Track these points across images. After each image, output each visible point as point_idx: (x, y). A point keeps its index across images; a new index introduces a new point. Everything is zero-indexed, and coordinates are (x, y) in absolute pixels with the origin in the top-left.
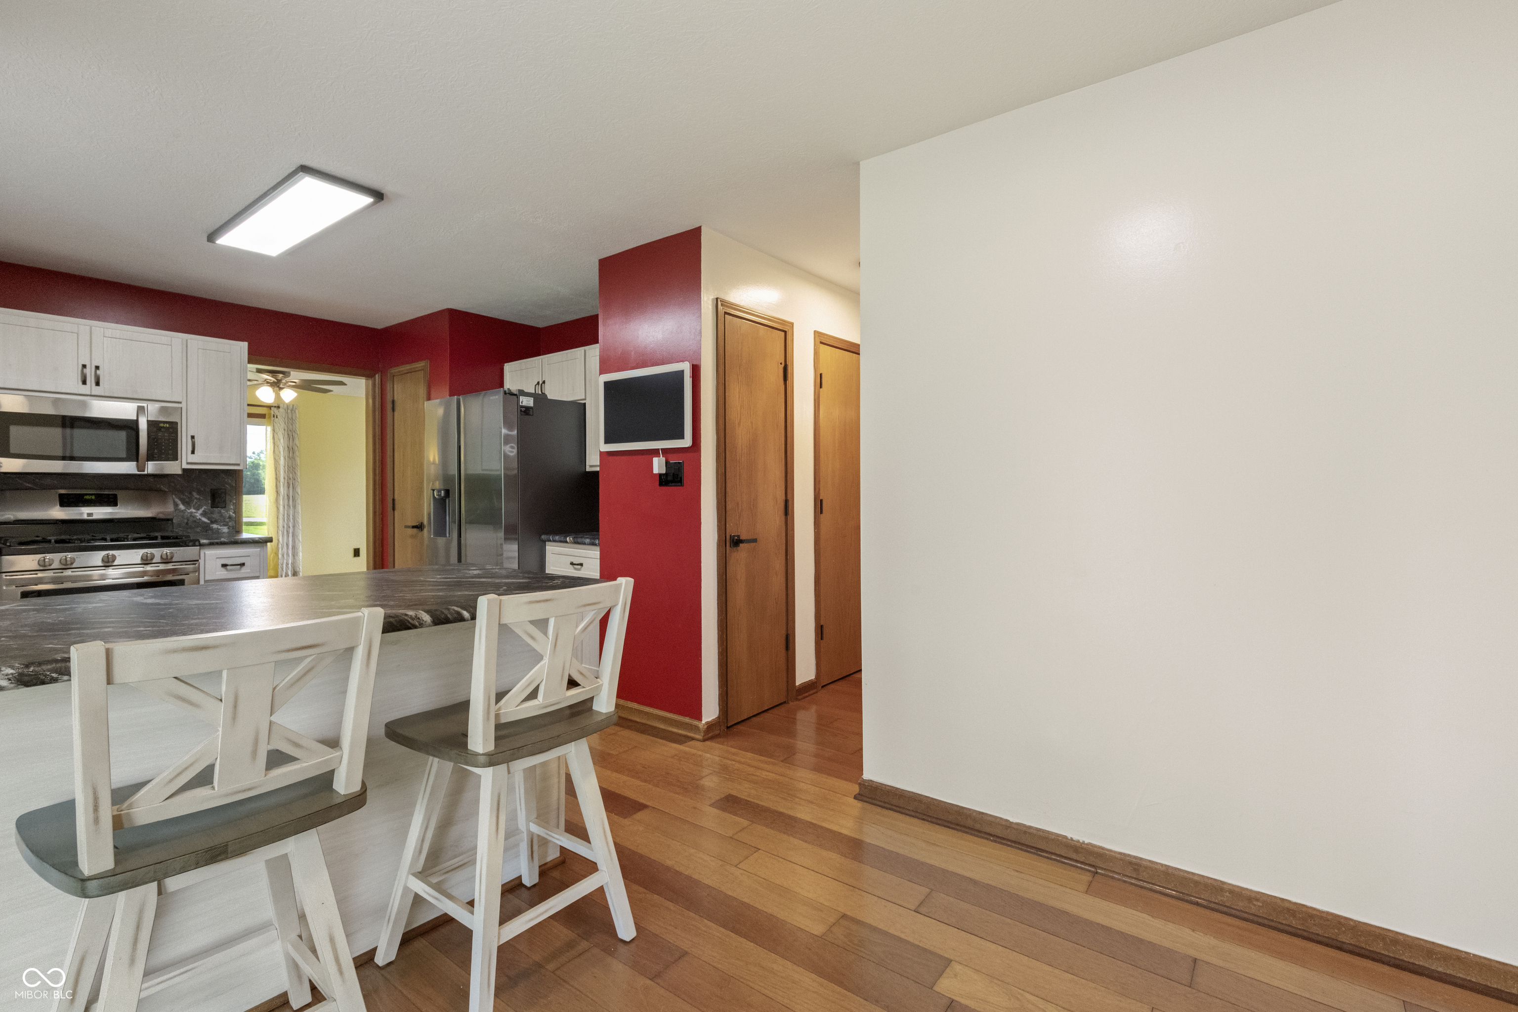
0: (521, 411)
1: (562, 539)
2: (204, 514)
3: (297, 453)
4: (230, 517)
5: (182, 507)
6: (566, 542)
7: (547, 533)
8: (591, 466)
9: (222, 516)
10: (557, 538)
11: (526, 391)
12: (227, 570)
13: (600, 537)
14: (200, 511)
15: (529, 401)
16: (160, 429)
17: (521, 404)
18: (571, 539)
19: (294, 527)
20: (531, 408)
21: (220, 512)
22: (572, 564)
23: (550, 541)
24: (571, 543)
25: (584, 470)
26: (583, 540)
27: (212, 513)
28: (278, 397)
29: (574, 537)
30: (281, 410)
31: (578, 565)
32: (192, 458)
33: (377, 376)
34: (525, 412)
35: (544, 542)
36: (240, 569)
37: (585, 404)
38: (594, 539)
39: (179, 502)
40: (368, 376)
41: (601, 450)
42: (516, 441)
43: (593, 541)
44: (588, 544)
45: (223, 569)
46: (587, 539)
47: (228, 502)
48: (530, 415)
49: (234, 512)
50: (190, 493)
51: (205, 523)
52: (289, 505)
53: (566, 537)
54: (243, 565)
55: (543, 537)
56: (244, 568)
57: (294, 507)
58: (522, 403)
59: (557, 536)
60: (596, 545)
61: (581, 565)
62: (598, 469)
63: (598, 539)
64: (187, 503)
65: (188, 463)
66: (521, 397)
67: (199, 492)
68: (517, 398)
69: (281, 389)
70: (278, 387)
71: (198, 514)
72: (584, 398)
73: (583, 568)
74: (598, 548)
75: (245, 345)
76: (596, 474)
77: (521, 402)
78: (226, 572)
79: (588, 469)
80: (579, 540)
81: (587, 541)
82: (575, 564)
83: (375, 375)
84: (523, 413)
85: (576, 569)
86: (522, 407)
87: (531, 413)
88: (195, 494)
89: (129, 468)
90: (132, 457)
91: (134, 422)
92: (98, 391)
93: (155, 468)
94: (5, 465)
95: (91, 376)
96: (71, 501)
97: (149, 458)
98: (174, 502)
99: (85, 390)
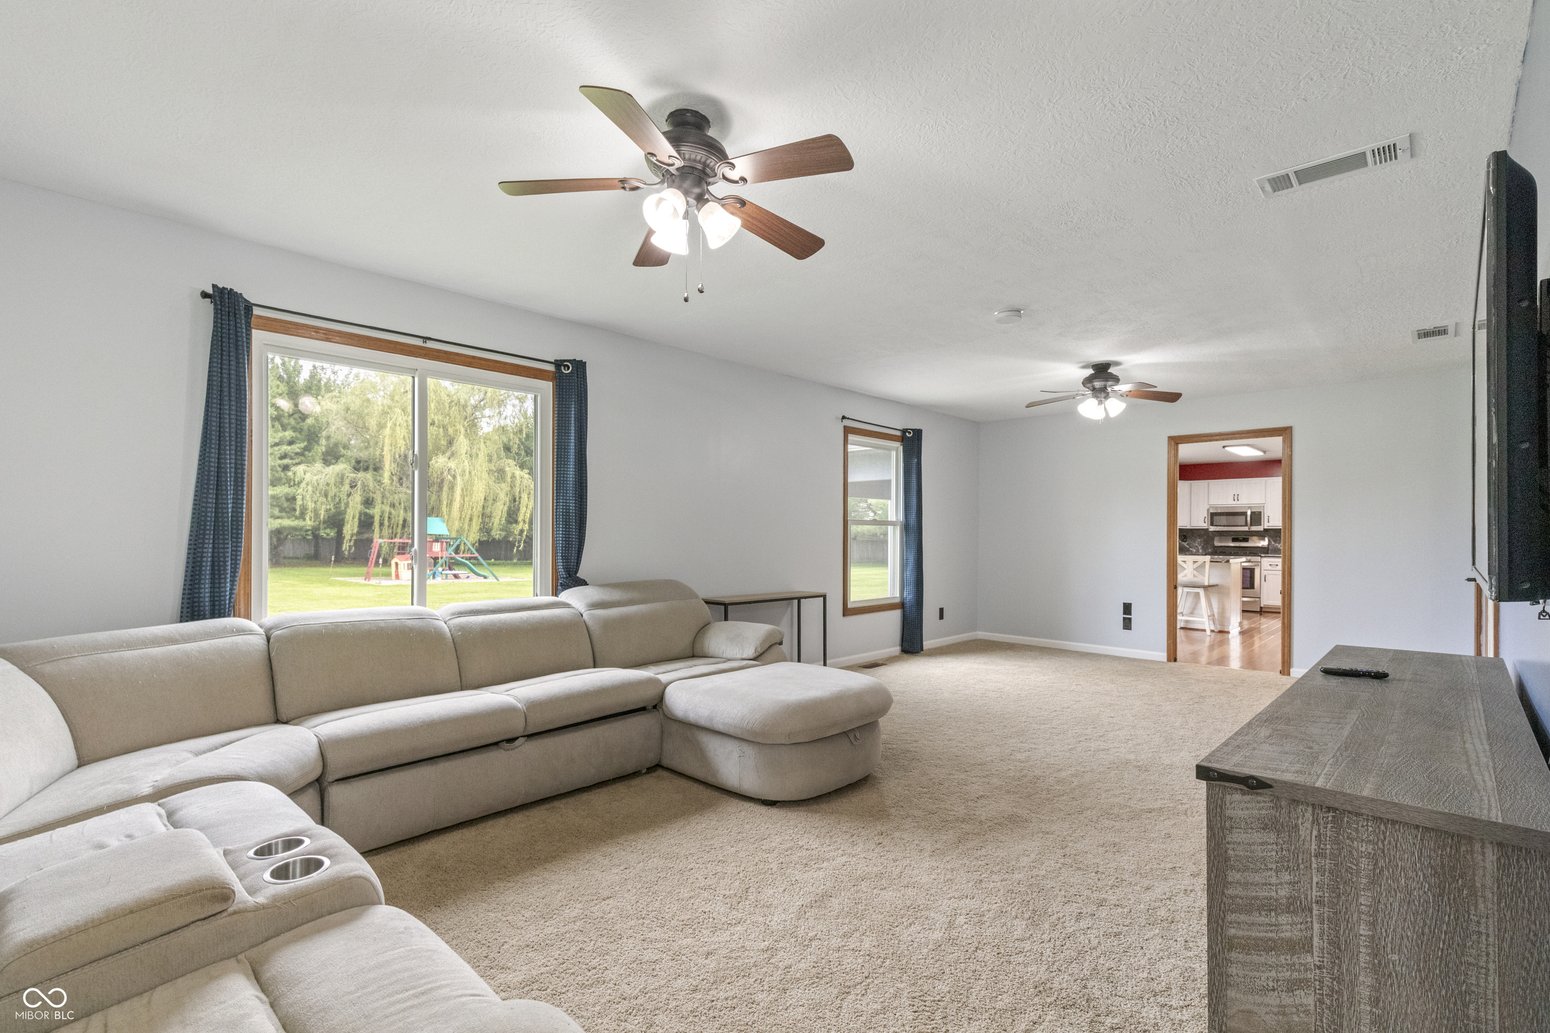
16: (1255, 514)
32: (1268, 525)
65: (1266, 527)
89: (1246, 529)
90: (1246, 525)
91: (1246, 513)
92: (1238, 503)
93: (1254, 528)
94: (1212, 529)
95: (1236, 497)
96: (1234, 540)
97: (1251, 525)
98: (1269, 540)
99: (1235, 503)
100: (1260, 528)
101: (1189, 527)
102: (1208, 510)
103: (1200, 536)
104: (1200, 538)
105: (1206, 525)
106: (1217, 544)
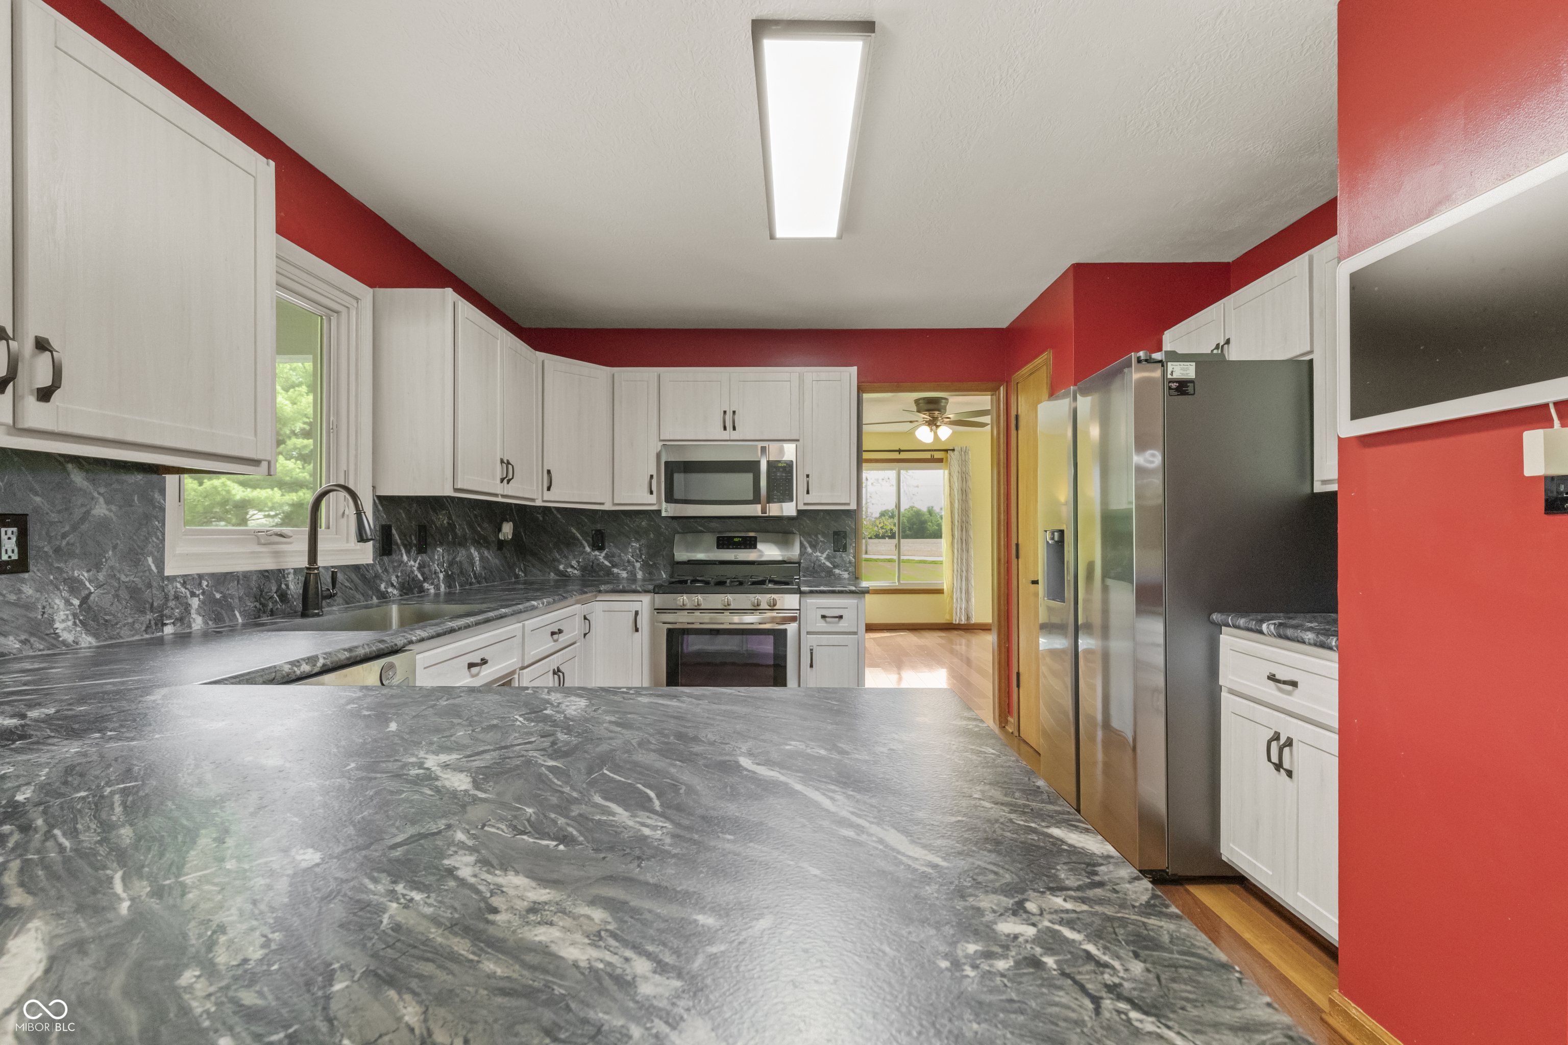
0: (1170, 388)
1: (1252, 624)
2: (828, 558)
3: (970, 496)
4: (850, 562)
5: (809, 550)
6: (1261, 632)
7: (1221, 611)
8: (1324, 482)
9: (843, 560)
10: (1242, 622)
11: (1179, 352)
12: (826, 622)
13: (1341, 627)
14: (824, 555)
15: (1188, 369)
16: (778, 468)
17: (1169, 376)
18: (1272, 627)
19: (967, 571)
20: (1192, 381)
21: (841, 557)
22: (1272, 678)
23: (1228, 625)
24: (1271, 635)
25: (1308, 491)
26: (1299, 633)
27: (835, 557)
28: (936, 436)
29: (1280, 624)
30: (956, 452)
31: (1285, 682)
32: (809, 499)
33: (1002, 388)
34: (1177, 389)
35: (1219, 626)
36: (838, 622)
37: (1311, 362)
38: (1328, 633)
39: (807, 545)
40: (994, 390)
41: (1342, 436)
42: (1161, 443)
43: (1322, 638)
44: (1310, 644)
45: (822, 620)
46: (1308, 633)
47: (848, 545)
48: (1188, 394)
49: (854, 557)
50: (816, 536)
51: (828, 567)
52: (962, 549)
53: (1262, 621)
54: (841, 617)
55: (1215, 617)
56: (842, 621)
57: (968, 551)
58: (1172, 374)
59: (1242, 617)
60: (1331, 648)
61: (1294, 684)
62: (1334, 487)
63: (1335, 634)
64: (814, 546)
65: (805, 504)
66: (1169, 364)
67: (824, 535)
68: (1163, 366)
69: (938, 427)
70: (935, 425)
71: (823, 558)
72: (1308, 349)
73: (1297, 692)
74: (1335, 656)
75: (854, 370)
76: (1331, 497)
77: (1169, 372)
78: (825, 625)
79: (1318, 488)
80: (1290, 632)
81: (1309, 636)
82: (1278, 681)
83: (998, 388)
84: (1173, 392)
85: (1281, 690)
86: (1171, 381)
87: (1190, 390)
88: (821, 538)
89: (755, 510)
90: (756, 500)
91: (758, 463)
92: (735, 435)
93: (774, 510)
94: (669, 510)
95: (729, 421)
96: (724, 543)
97: (770, 500)
98: (802, 544)
99: (725, 435)
100: (789, 509)
101: (608, 507)
102: (658, 456)
103: (638, 534)
104: (637, 540)
105: (653, 499)
106: (681, 555)
